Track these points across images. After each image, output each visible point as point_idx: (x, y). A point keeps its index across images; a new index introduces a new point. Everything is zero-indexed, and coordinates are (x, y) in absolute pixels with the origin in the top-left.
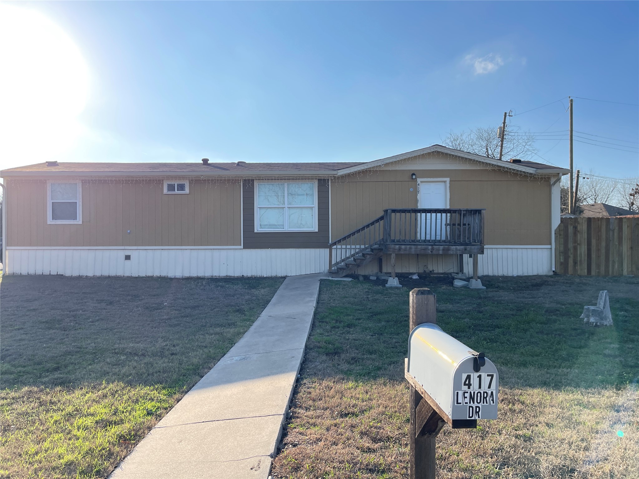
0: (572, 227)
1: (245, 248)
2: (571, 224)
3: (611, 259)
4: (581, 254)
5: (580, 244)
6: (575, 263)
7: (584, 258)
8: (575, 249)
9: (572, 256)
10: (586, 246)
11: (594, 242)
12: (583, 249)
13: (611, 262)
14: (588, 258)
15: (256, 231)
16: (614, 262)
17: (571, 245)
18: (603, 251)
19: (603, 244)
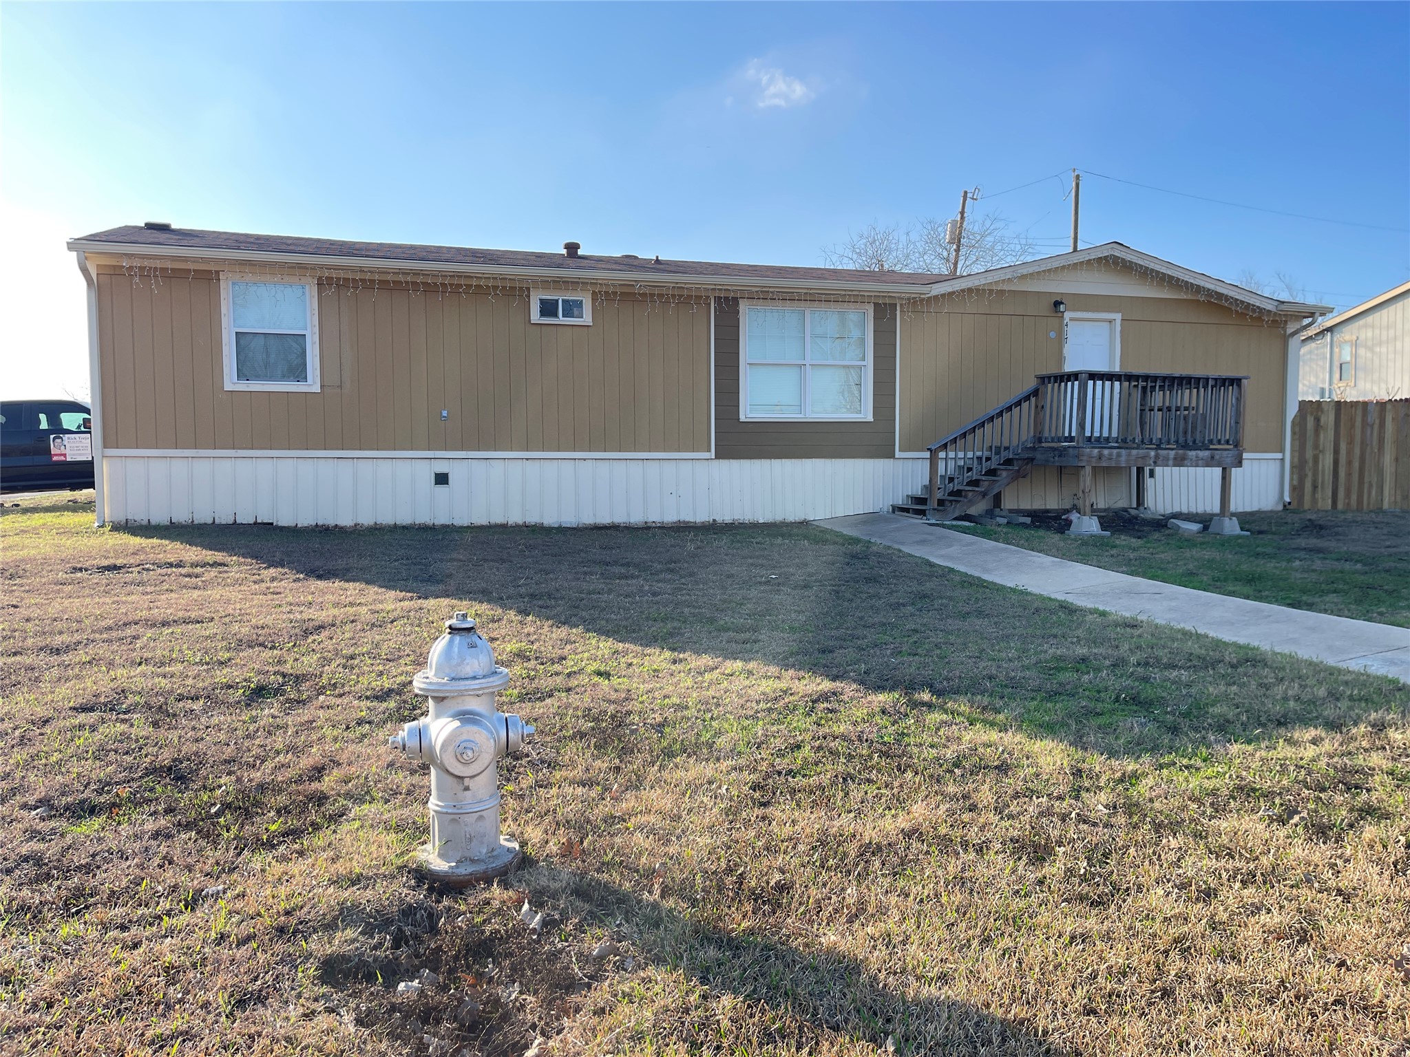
0: (1313, 419)
1: (717, 457)
2: (1312, 414)
3: (1366, 479)
4: (1323, 471)
5: (1322, 451)
6: (1315, 487)
7: (1329, 478)
8: (1316, 460)
9: (1310, 474)
10: (1332, 456)
11: (1343, 447)
12: (1327, 461)
13: (1366, 486)
14: (1333, 478)
15: (742, 418)
16: (1371, 485)
17: (1309, 454)
18: (1356, 464)
19: (1357, 451)
